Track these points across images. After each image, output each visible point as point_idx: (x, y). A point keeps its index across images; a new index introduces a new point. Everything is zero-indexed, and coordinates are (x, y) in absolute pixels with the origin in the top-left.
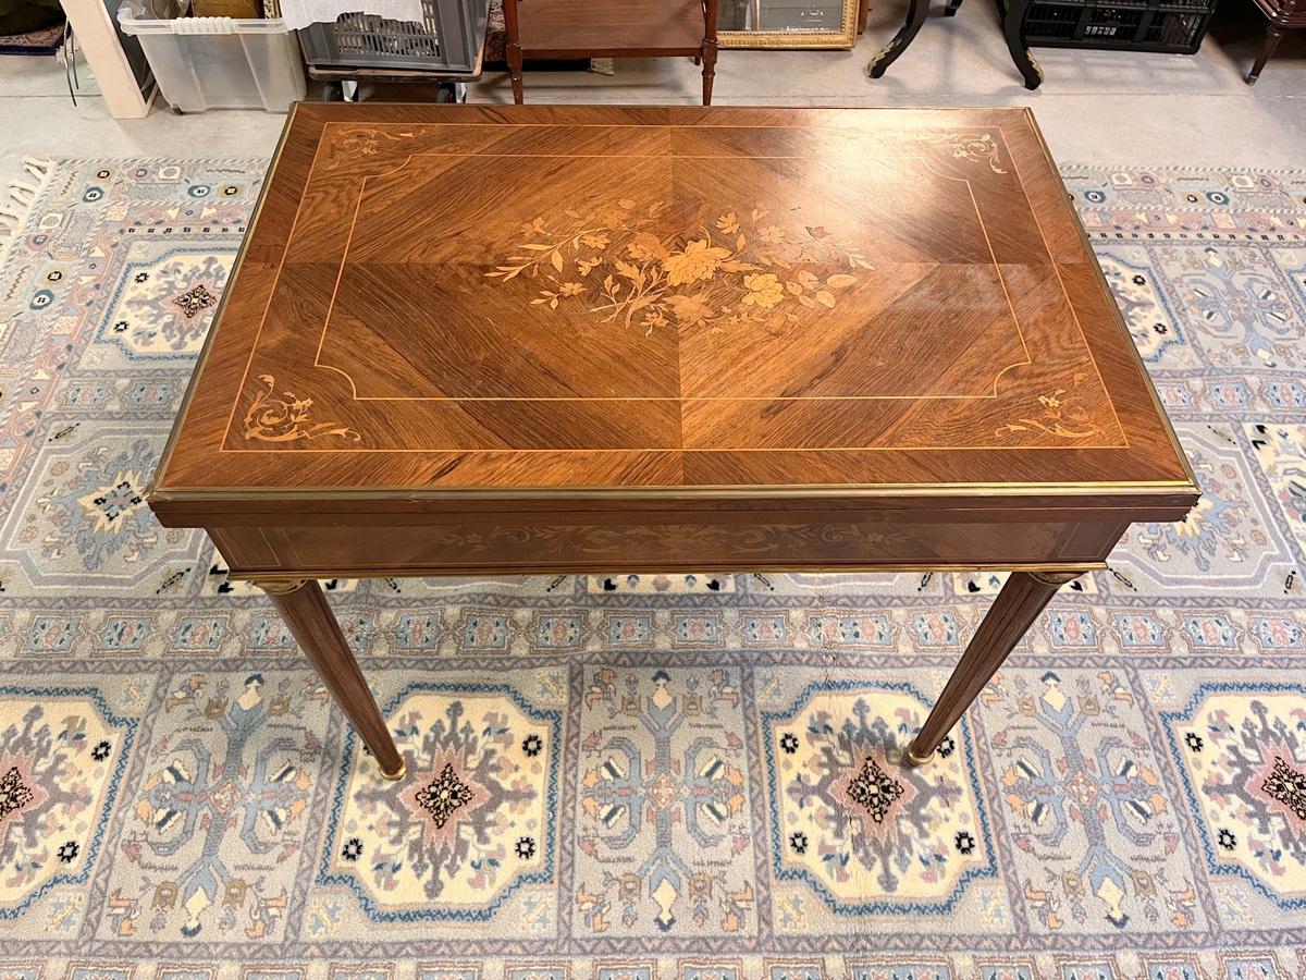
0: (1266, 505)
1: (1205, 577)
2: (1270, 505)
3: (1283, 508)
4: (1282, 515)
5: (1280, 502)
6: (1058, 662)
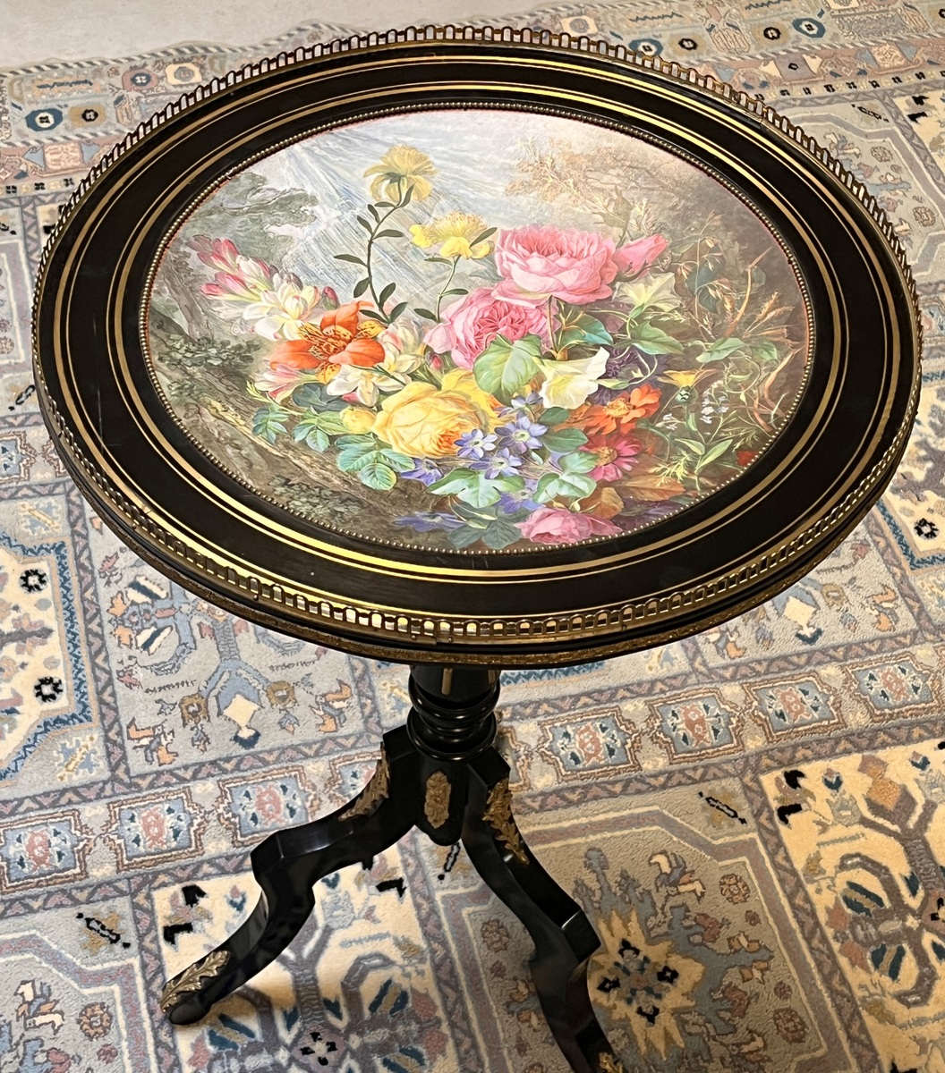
0: (472, 1015)
1: (592, 838)
2: (465, 1017)
3: (440, 1013)
4: (445, 997)
5: (445, 1028)
6: (803, 659)
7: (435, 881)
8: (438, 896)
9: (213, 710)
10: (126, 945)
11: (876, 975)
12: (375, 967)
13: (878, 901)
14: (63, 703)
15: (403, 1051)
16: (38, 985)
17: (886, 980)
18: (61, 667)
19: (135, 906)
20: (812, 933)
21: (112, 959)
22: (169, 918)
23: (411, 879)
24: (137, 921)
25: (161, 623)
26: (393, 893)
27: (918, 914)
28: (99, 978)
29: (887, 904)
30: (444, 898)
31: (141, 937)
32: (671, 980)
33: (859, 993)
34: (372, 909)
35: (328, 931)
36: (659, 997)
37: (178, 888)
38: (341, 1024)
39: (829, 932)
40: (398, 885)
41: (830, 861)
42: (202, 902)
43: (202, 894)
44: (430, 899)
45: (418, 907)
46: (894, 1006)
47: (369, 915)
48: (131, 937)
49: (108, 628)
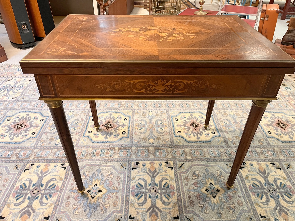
7: (178, 169)
8: (178, 171)
9: (148, 140)
10: (126, 169)
11: (257, 198)
12: (165, 180)
13: (258, 186)
14: (126, 135)
15: (168, 195)
16: (111, 172)
17: (259, 199)
18: (126, 130)
19: (129, 163)
20: (246, 189)
21: (123, 170)
22: (133, 166)
23: (174, 168)
24: (128, 166)
25: (142, 127)
26: (171, 169)
27: (267, 190)
28: (120, 173)
29: (260, 187)
30: (179, 172)
31: (128, 168)
32: (218, 192)
33: (253, 201)
34: (166, 171)
35: (158, 173)
36: (216, 194)
37: (135, 162)
38: (158, 188)
39: (249, 189)
40: (172, 168)
41: (250, 178)
42: (139, 164)
43: (139, 163)
44: (177, 172)
45: (174, 172)
46: (260, 204)
47: (166, 172)
48: (127, 168)
49: (134, 127)
